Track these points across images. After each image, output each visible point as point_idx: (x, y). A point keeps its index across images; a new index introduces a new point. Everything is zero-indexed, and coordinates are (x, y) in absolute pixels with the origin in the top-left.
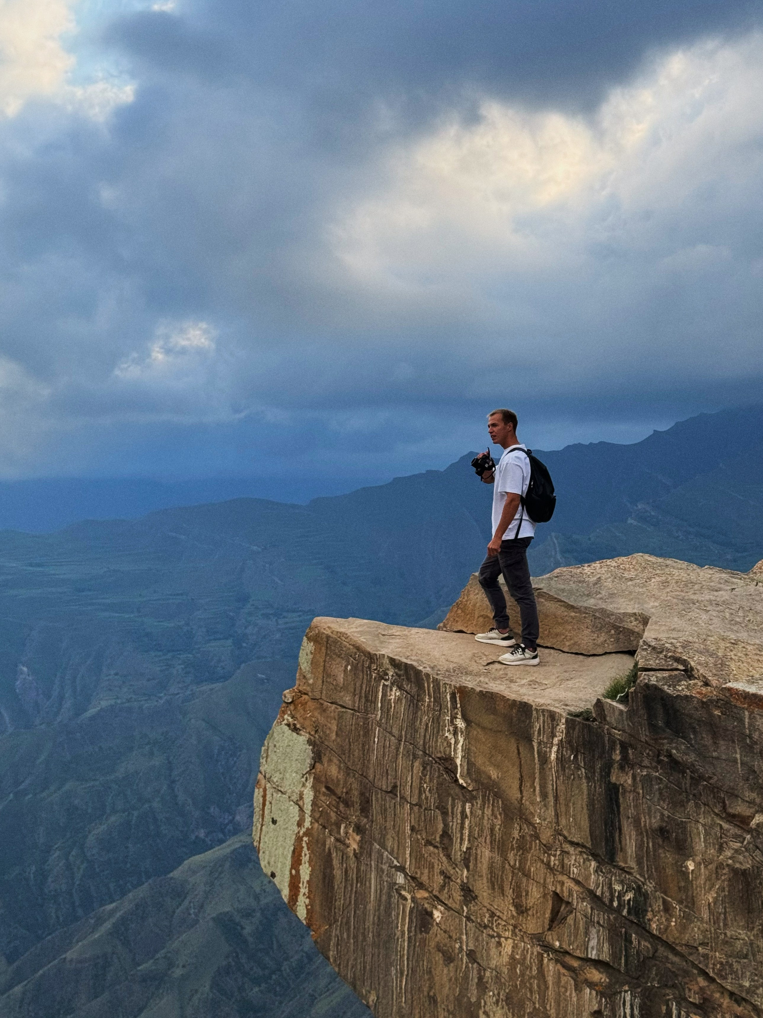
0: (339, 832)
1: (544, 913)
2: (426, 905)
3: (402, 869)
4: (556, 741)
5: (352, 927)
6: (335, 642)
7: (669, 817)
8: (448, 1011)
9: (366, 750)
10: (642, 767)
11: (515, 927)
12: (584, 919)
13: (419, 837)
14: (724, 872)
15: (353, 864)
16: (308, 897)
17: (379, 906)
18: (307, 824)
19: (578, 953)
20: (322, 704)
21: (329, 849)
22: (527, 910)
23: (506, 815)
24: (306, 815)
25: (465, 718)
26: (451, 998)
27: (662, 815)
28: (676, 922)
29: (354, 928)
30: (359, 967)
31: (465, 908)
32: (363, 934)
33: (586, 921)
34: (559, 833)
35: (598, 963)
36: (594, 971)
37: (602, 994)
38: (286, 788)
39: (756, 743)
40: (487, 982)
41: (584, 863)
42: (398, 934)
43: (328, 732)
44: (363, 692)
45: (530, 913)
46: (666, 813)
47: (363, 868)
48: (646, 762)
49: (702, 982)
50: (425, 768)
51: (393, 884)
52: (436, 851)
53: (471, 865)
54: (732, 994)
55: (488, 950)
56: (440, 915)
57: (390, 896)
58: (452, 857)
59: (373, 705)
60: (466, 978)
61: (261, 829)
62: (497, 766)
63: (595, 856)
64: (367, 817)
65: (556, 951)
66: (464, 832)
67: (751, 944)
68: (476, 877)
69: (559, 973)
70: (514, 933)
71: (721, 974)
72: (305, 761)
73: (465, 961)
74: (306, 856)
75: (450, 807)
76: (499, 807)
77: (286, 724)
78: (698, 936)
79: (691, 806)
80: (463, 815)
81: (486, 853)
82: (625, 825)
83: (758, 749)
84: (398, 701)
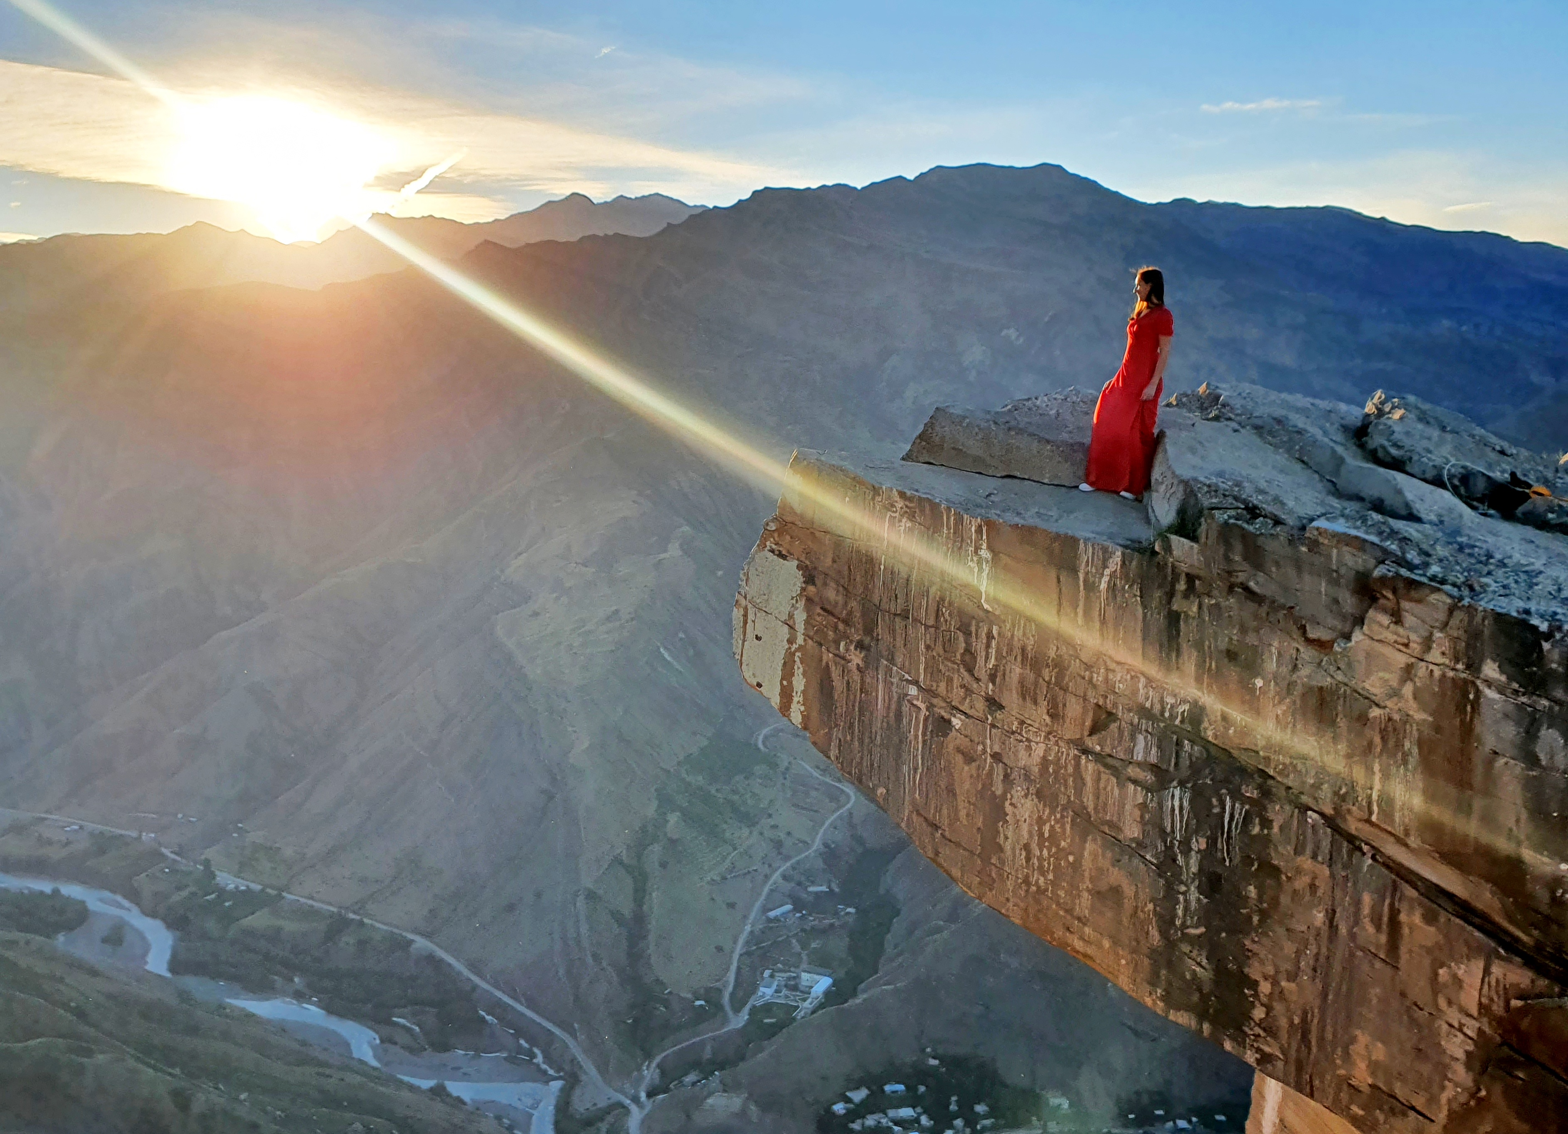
0: (838, 649)
1: (1084, 723)
2: (943, 714)
3: (916, 683)
5: (857, 730)
6: (830, 474)
7: (1238, 641)
8: (969, 802)
9: (870, 575)
10: (1210, 597)
11: (1049, 733)
12: (1130, 727)
13: (935, 655)
14: (1297, 688)
15: (856, 676)
16: (803, 705)
17: (888, 713)
18: (800, 640)
19: (1122, 756)
20: (813, 533)
21: (827, 664)
22: (1064, 719)
23: (1040, 637)
24: (798, 634)
25: (990, 548)
26: (973, 792)
27: (1231, 639)
28: (1233, 730)
29: (859, 732)
31: (989, 717)
32: (870, 738)
33: (1132, 729)
34: (1101, 653)
35: (1139, 764)
36: (1139, 771)
37: (1148, 790)
38: (771, 608)
39: (1342, 577)
40: (1014, 780)
41: (1131, 679)
42: (912, 738)
43: (822, 558)
45: (1068, 721)
46: (1235, 638)
47: (868, 680)
48: (1216, 593)
49: (1261, 781)
50: (943, 594)
51: (903, 696)
52: (956, 666)
53: (998, 680)
54: (1291, 789)
55: (1016, 754)
56: (960, 723)
57: (900, 706)
58: (976, 673)
59: (877, 535)
60: (990, 773)
61: (743, 645)
62: (1029, 593)
63: (1143, 673)
64: (871, 636)
65: (1096, 754)
66: (990, 651)
68: (1004, 691)
69: (1099, 772)
70: (1047, 737)
71: (1280, 773)
72: (795, 585)
73: (988, 761)
74: (799, 669)
75: (973, 629)
76: (1031, 630)
77: (770, 551)
78: (1260, 742)
79: (1264, 632)
80: (990, 636)
81: (1016, 671)
82: (1185, 646)
83: (1343, 582)
84: (908, 531)
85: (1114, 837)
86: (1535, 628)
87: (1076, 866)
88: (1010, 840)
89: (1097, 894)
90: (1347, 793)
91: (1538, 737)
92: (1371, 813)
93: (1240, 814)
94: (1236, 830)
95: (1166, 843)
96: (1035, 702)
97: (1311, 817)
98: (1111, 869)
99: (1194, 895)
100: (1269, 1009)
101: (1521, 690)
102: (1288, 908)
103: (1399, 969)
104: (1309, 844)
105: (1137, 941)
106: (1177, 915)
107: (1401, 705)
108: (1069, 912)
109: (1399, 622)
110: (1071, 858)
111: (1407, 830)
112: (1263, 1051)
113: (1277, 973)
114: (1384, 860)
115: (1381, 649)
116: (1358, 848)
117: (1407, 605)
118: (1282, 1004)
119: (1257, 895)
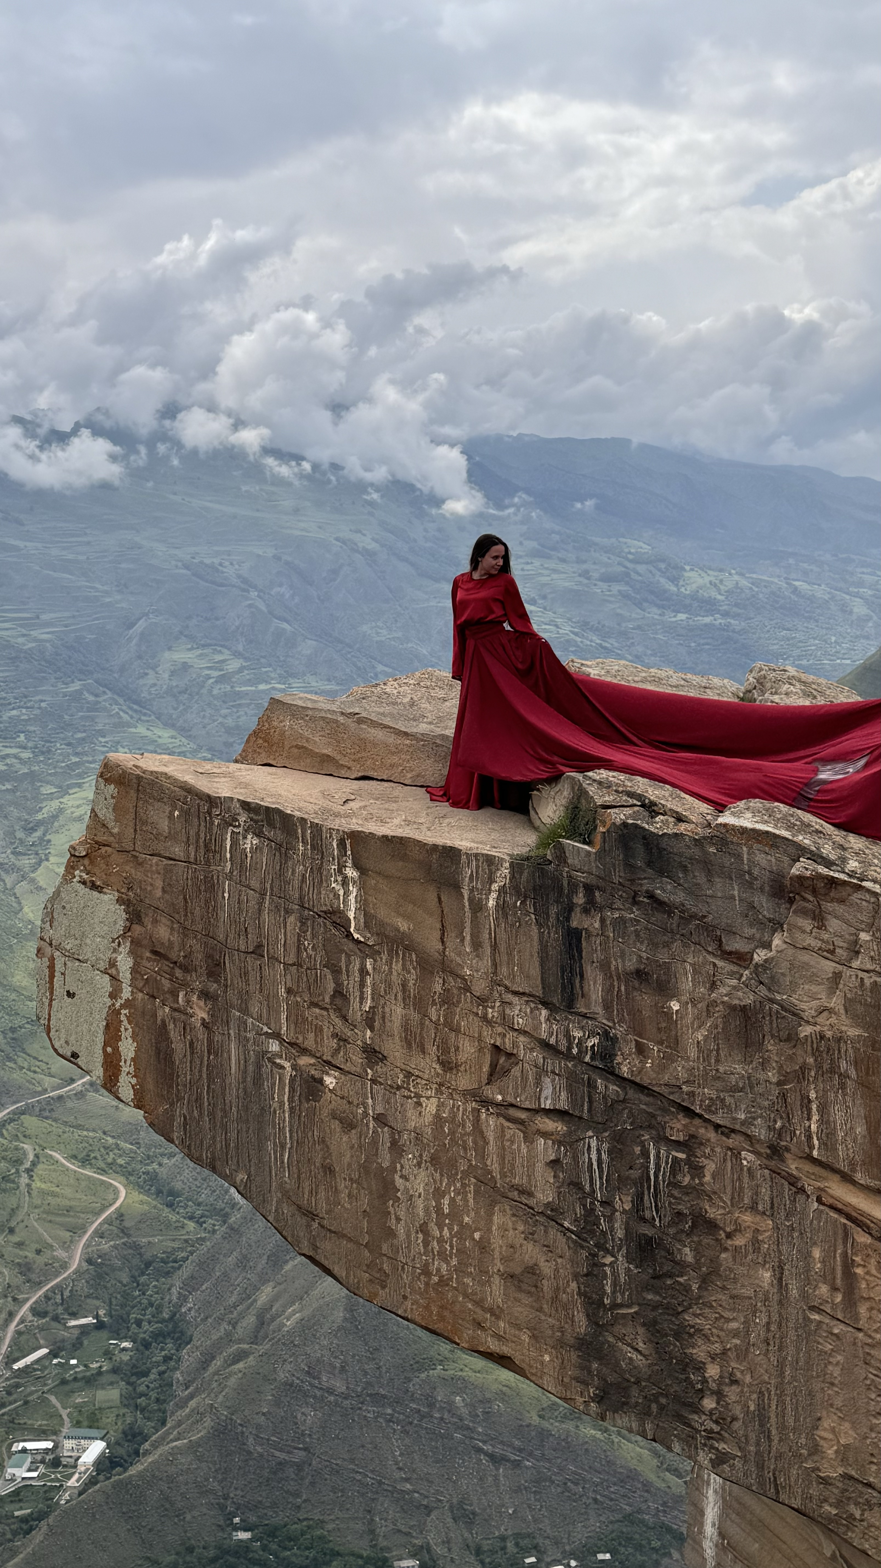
0: (177, 1000)
1: (481, 1068)
2: (313, 1072)
3: (277, 1036)
4: (495, 887)
5: (206, 1104)
6: (152, 783)
7: (648, 958)
8: (351, 1179)
9: (211, 906)
10: (612, 910)
11: (441, 1085)
12: (534, 1069)
13: (299, 999)
14: (717, 1009)
15: (202, 1034)
16: (135, 1076)
17: (244, 1078)
18: (126, 994)
19: (527, 1105)
20: (135, 857)
21: (163, 1021)
22: (457, 1066)
23: (423, 969)
24: (124, 985)
25: (356, 866)
26: (355, 1166)
27: (641, 957)
28: (652, 1063)
29: (209, 1105)
30: (218, 1146)
31: (369, 1071)
32: (224, 1110)
33: (537, 1073)
34: (497, 983)
35: (548, 1112)
36: (547, 1120)
37: (560, 1143)
38: (87, 953)
39: (756, 879)
40: (404, 1145)
41: (531, 1012)
42: (276, 1105)
43: (149, 888)
44: (201, 841)
45: (462, 1068)
46: (644, 955)
47: (217, 1037)
48: (618, 904)
49: (685, 1119)
50: (303, 924)
51: (262, 1053)
52: (325, 1013)
53: (376, 1024)
54: (717, 1127)
55: (403, 1112)
56: (334, 1081)
57: (259, 1066)
58: (349, 1018)
59: (217, 856)
60: (374, 1142)
61: (50, 1005)
62: (407, 917)
63: (546, 1004)
64: (218, 981)
65: (498, 1105)
66: (364, 990)
67: (749, 1078)
68: (384, 1037)
69: (502, 1127)
70: (439, 1091)
71: (708, 1109)
72: (115, 923)
73: (371, 1126)
74: (126, 1030)
75: (343, 965)
76: (411, 961)
77: (80, 882)
78: (682, 1074)
79: (677, 945)
80: (363, 972)
81: (397, 1012)
82: (589, 970)
83: (758, 884)
84: (256, 850)
85: (526, 1205)
87: (483, 1246)
88: (403, 1222)
89: (510, 1277)
90: (783, 1126)
92: (811, 1147)
93: (667, 1163)
94: (664, 1182)
95: (585, 1206)
96: (423, 1050)
97: (745, 1159)
98: (525, 1243)
99: (622, 1264)
100: (719, 1395)
102: (731, 1270)
103: (859, 1330)
104: (746, 1191)
105: (562, 1330)
106: (604, 1293)
107: (833, 1020)
108: (479, 1303)
109: (822, 926)
110: (477, 1235)
111: (852, 1165)
112: (717, 1449)
113: (725, 1352)
114: (831, 1201)
115: (805, 957)
116: (802, 1190)
117: (829, 906)
118: (734, 1387)
119: (695, 1257)
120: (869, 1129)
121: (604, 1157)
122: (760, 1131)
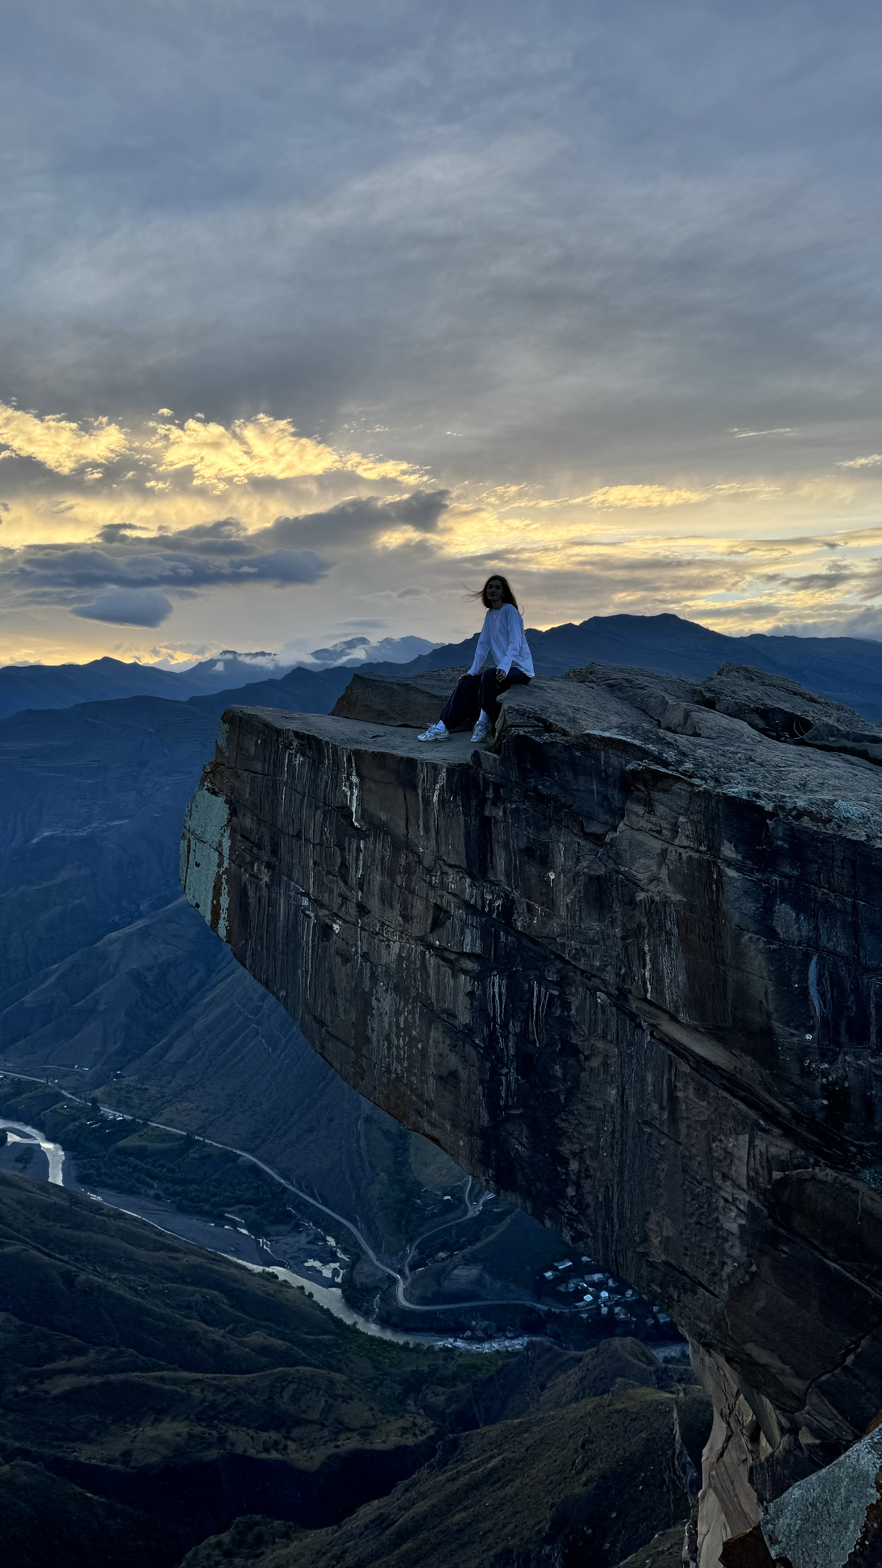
0: (253, 870)
1: (427, 921)
2: (327, 921)
3: (307, 895)
4: (438, 786)
5: (265, 941)
6: (248, 722)
7: (534, 839)
8: (346, 999)
9: (275, 804)
10: (511, 802)
11: (402, 932)
12: (460, 923)
13: (321, 869)
14: (580, 878)
15: (265, 893)
16: (227, 920)
17: (287, 924)
18: (226, 865)
19: (455, 949)
20: (237, 772)
21: (245, 883)
22: (412, 919)
23: (394, 848)
24: (225, 858)
25: (358, 775)
26: (348, 989)
27: (529, 838)
28: (537, 920)
29: (267, 942)
30: (271, 971)
31: (359, 921)
32: (274, 945)
33: (462, 925)
34: (439, 858)
35: (470, 956)
36: (468, 961)
37: (474, 978)
38: (207, 838)
39: (610, 776)
40: (378, 976)
41: (460, 879)
42: (304, 944)
43: (242, 793)
44: (272, 760)
45: (415, 920)
46: (532, 836)
47: (273, 895)
48: (515, 798)
49: (559, 965)
50: (325, 815)
51: (298, 906)
52: (335, 879)
53: (365, 887)
54: (583, 972)
55: (379, 951)
56: (338, 927)
57: (296, 916)
58: (349, 883)
59: (280, 769)
60: (361, 973)
61: (187, 871)
62: (386, 810)
63: (471, 875)
64: (276, 856)
65: (436, 949)
66: (358, 863)
67: (602, 933)
68: (369, 897)
69: (439, 965)
70: (401, 937)
71: (574, 957)
72: (223, 816)
73: (359, 961)
74: (225, 889)
75: (346, 845)
76: (388, 842)
77: (207, 789)
78: (557, 930)
79: (553, 829)
80: (359, 850)
81: (377, 878)
82: (496, 847)
83: (611, 780)
84: (302, 765)
85: (452, 1025)
86: (761, 808)
87: (424, 1053)
88: (375, 1032)
89: (440, 1078)
90: (626, 973)
91: (775, 912)
92: (646, 991)
93: (545, 998)
94: (542, 1012)
95: (489, 1028)
96: (392, 907)
97: (600, 998)
98: (450, 1053)
99: (513, 1075)
100: (578, 1186)
101: (755, 867)
102: (588, 1086)
103: (680, 1144)
104: (599, 1024)
105: (471, 1122)
106: (500, 1096)
107: (660, 888)
108: (420, 1096)
109: (651, 811)
110: (420, 1046)
111: (676, 1007)
112: (576, 1229)
113: (582, 1151)
114: (661, 1035)
115: (640, 837)
116: (639, 1026)
117: (656, 795)
118: (589, 1181)
119: (563, 1074)
120: (688, 978)
121: (503, 990)
122: (610, 976)
